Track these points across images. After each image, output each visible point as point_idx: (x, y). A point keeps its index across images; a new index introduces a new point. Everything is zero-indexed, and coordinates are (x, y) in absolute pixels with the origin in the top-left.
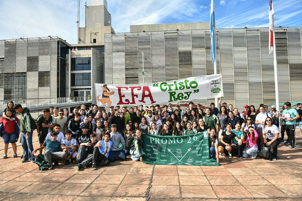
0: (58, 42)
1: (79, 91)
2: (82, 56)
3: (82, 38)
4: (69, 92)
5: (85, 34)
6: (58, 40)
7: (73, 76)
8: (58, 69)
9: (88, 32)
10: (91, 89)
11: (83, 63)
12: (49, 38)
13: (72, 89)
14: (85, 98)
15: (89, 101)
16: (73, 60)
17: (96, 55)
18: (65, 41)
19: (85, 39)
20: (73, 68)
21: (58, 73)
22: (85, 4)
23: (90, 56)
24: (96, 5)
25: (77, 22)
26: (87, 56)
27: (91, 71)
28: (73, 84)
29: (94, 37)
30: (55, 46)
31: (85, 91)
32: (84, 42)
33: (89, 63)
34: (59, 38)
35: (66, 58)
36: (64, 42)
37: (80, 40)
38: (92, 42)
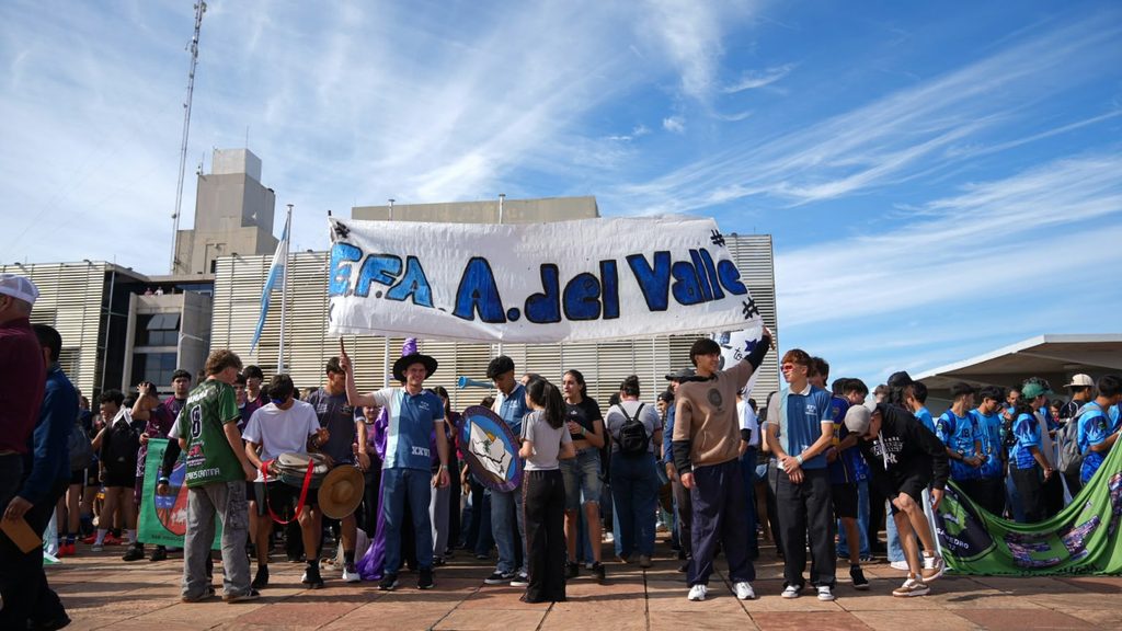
2: (163, 311)
3: (183, 259)
5: (192, 246)
6: (109, 268)
9: (199, 242)
11: (165, 327)
12: (87, 263)
18: (130, 269)
19: (190, 260)
22: (200, 170)
24: (226, 172)
25: (175, 216)
30: (97, 286)
32: (188, 270)
37: (177, 262)
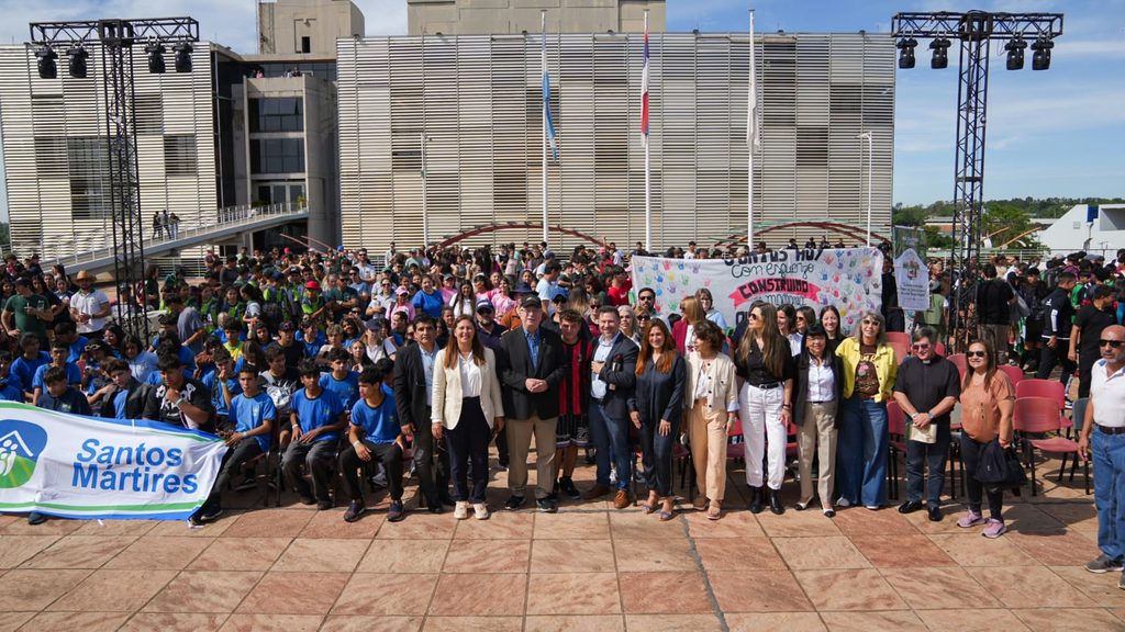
0: (213, 53)
1: (272, 184)
4: (247, 188)
7: (255, 145)
8: (216, 130)
10: (304, 180)
13: (253, 181)
14: (289, 205)
15: (300, 212)
16: (255, 104)
17: (315, 92)
20: (254, 128)
21: (216, 138)
23: (299, 94)
26: (292, 94)
27: (304, 135)
28: (256, 169)
29: (303, 31)
31: (288, 185)
33: (298, 112)
34: (215, 45)
35: (230, 96)
36: (226, 53)
38: (300, 48)
